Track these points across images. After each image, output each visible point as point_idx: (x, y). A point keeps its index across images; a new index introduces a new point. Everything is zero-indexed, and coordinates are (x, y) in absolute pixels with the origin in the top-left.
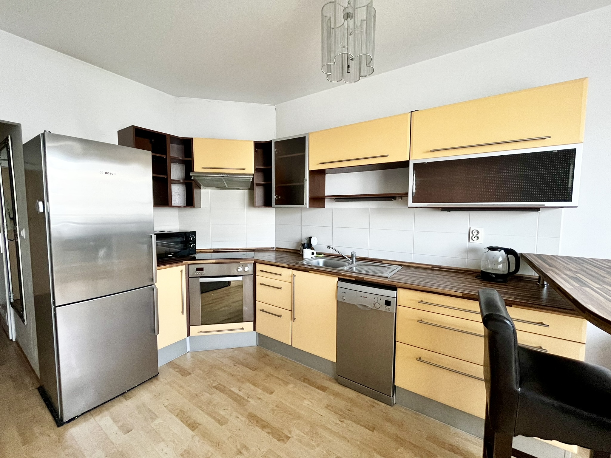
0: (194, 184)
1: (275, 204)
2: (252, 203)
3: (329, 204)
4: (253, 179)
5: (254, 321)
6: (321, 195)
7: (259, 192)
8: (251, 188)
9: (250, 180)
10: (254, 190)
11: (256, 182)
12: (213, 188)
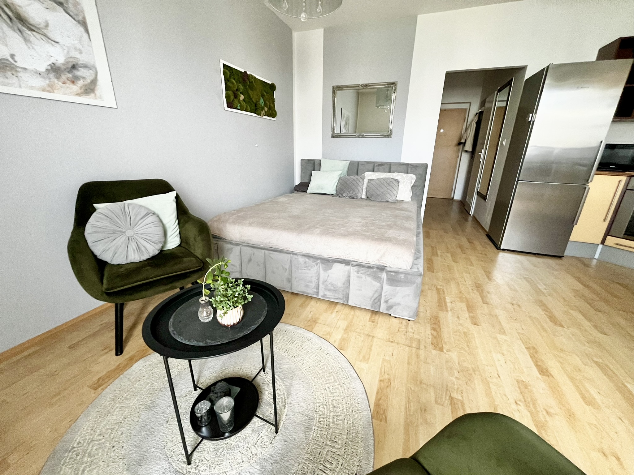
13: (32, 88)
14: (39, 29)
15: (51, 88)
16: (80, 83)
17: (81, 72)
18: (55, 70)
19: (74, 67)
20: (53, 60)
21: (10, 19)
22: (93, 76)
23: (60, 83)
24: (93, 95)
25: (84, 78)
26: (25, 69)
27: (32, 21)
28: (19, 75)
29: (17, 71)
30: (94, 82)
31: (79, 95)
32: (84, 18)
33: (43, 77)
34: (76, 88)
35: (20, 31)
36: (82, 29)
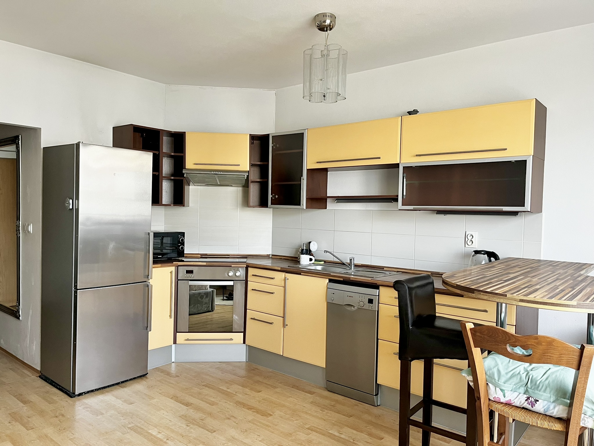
0: (185, 181)
1: (271, 204)
2: (246, 203)
3: (331, 205)
4: (248, 176)
5: (244, 333)
6: (322, 195)
7: (254, 190)
8: (246, 185)
9: (244, 177)
10: (248, 187)
11: (251, 178)
12: (204, 184)
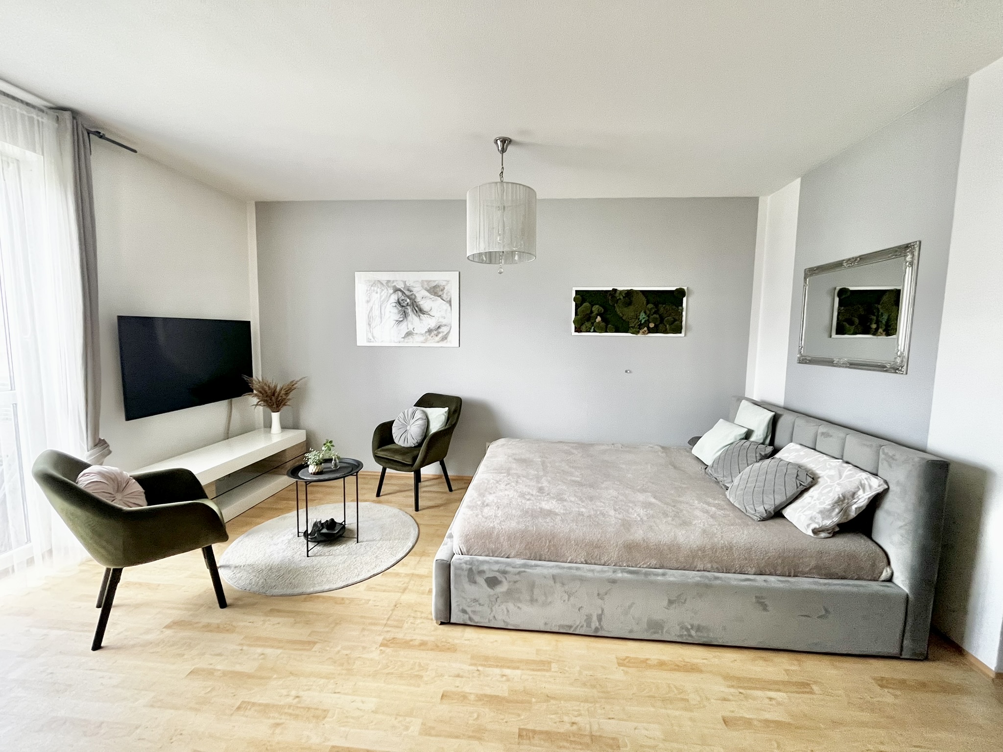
13: (417, 342)
14: (427, 312)
15: (426, 341)
16: (440, 335)
17: (442, 329)
18: (430, 331)
19: (439, 327)
20: (429, 326)
21: (417, 312)
22: (448, 330)
23: (430, 338)
24: (446, 341)
25: (442, 332)
26: (417, 333)
27: (425, 310)
28: (414, 336)
29: (413, 335)
30: (449, 332)
31: (438, 342)
32: (451, 299)
33: (423, 336)
34: (437, 339)
35: (419, 316)
36: (448, 305)
